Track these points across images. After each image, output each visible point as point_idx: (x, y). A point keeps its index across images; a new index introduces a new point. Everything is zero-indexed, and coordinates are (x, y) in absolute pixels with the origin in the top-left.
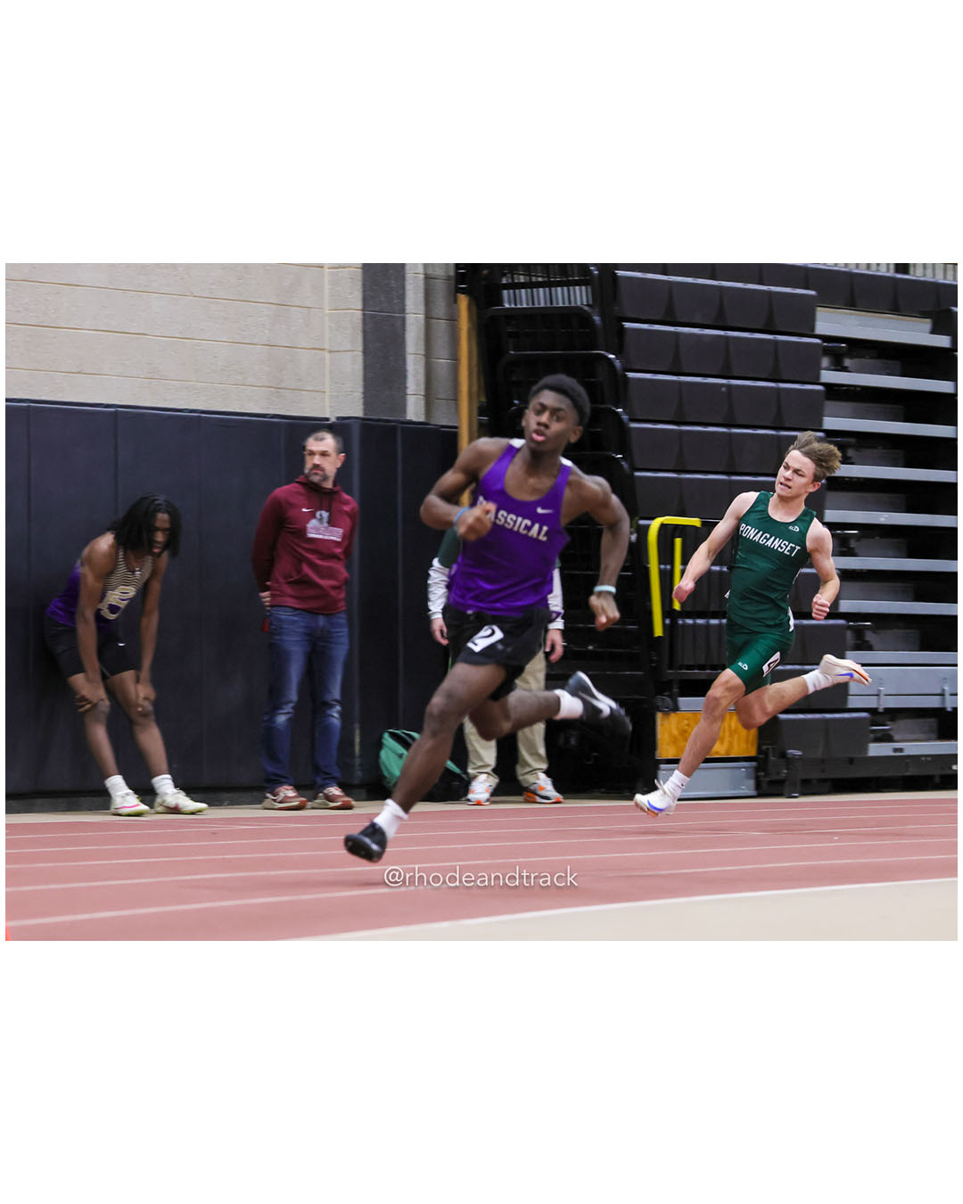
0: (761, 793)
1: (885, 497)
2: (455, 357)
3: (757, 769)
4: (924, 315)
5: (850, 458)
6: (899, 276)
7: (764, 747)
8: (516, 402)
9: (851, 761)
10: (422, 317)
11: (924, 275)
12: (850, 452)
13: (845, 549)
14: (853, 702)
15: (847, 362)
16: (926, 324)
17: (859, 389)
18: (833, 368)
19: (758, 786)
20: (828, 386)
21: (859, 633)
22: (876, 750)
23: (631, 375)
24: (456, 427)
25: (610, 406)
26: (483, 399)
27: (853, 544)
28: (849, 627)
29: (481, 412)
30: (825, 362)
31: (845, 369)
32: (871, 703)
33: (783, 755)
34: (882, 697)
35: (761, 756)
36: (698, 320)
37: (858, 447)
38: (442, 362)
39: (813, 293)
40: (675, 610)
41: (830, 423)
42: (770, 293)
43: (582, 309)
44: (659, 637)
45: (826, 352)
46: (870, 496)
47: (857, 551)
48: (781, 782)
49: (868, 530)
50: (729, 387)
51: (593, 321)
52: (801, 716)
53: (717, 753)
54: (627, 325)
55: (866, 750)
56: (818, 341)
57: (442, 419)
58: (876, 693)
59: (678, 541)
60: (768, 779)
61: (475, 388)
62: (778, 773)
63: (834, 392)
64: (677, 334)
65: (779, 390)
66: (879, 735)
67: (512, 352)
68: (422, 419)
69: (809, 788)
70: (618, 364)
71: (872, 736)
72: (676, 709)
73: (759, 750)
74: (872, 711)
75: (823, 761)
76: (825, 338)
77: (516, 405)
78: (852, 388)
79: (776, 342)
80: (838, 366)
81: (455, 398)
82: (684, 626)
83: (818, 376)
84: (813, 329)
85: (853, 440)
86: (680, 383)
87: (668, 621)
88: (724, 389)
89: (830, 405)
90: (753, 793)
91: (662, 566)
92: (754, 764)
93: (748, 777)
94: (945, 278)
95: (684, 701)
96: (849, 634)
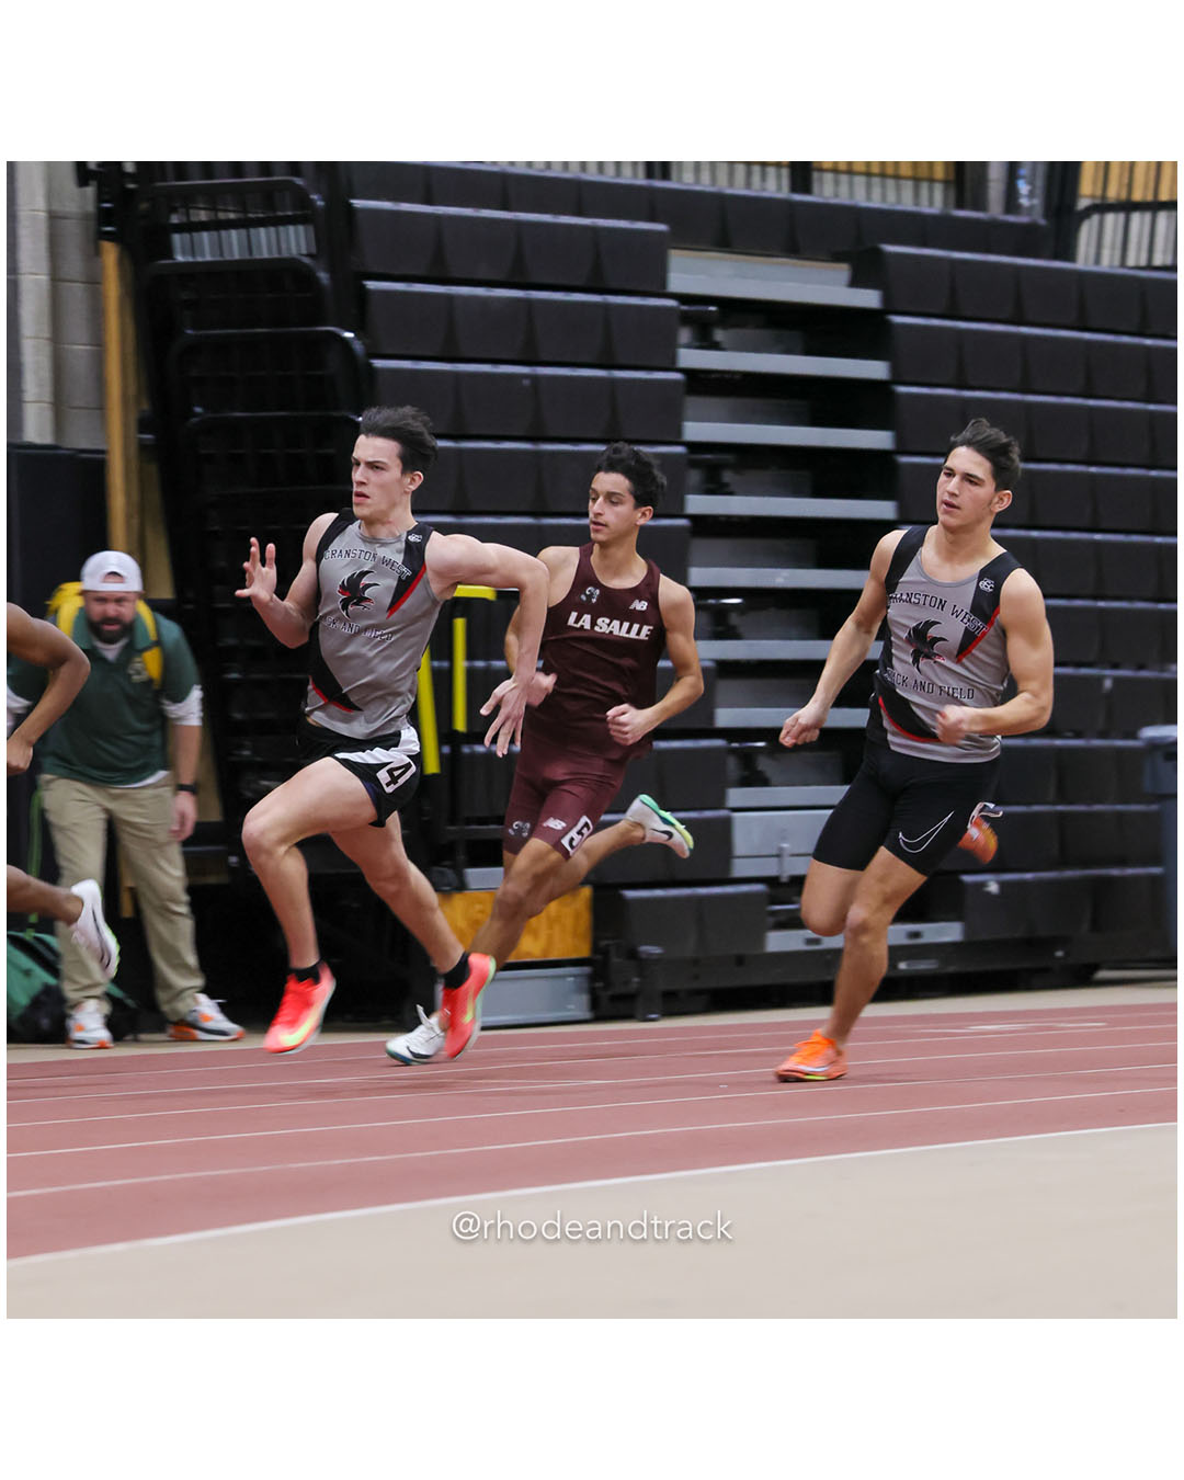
0: (599, 1017)
1: (780, 544)
2: (98, 342)
3: (592, 978)
4: (837, 257)
5: (727, 485)
6: (798, 197)
7: (603, 943)
8: (198, 410)
9: (740, 960)
10: (44, 278)
11: (836, 196)
12: (727, 476)
13: (720, 629)
14: (740, 868)
15: (719, 335)
16: (842, 271)
17: (737, 377)
18: (698, 344)
19: (595, 1004)
20: (691, 374)
21: (747, 758)
22: (779, 941)
23: (378, 363)
24: (102, 452)
25: (344, 413)
26: (146, 406)
27: (734, 619)
28: (734, 751)
29: (143, 426)
30: (685, 335)
31: (716, 346)
32: (769, 869)
33: (633, 954)
34: (787, 860)
35: (599, 957)
36: (481, 275)
37: (738, 468)
38: (79, 349)
39: (661, 227)
40: (456, 732)
41: (695, 431)
42: (594, 230)
43: (299, 261)
44: (434, 775)
45: (686, 319)
46: (759, 543)
47: (742, 630)
48: (629, 998)
49: (757, 598)
50: (535, 379)
51: (317, 280)
52: (659, 893)
53: (529, 954)
54: (371, 285)
55: (761, 941)
56: (671, 303)
57: (80, 439)
58: (774, 852)
59: (460, 624)
60: (610, 993)
61: (132, 390)
62: (627, 983)
63: (700, 382)
64: (450, 298)
65: (613, 382)
66: (782, 918)
67: (189, 332)
68: (48, 440)
69: (675, 1004)
70: (358, 347)
71: (771, 920)
72: (461, 886)
73: (595, 948)
74: (772, 881)
75: (696, 962)
76: (684, 299)
77: (196, 415)
78: (727, 376)
79: (607, 307)
80: (706, 342)
81: (101, 407)
82: (473, 755)
83: (674, 358)
84: (663, 281)
85: (729, 458)
86: (457, 375)
87: (446, 749)
88: (526, 382)
89: (692, 403)
90: (587, 1015)
91: (436, 664)
92: (586, 970)
93: (579, 990)
94: (869, 197)
95: (473, 874)
96: (732, 764)
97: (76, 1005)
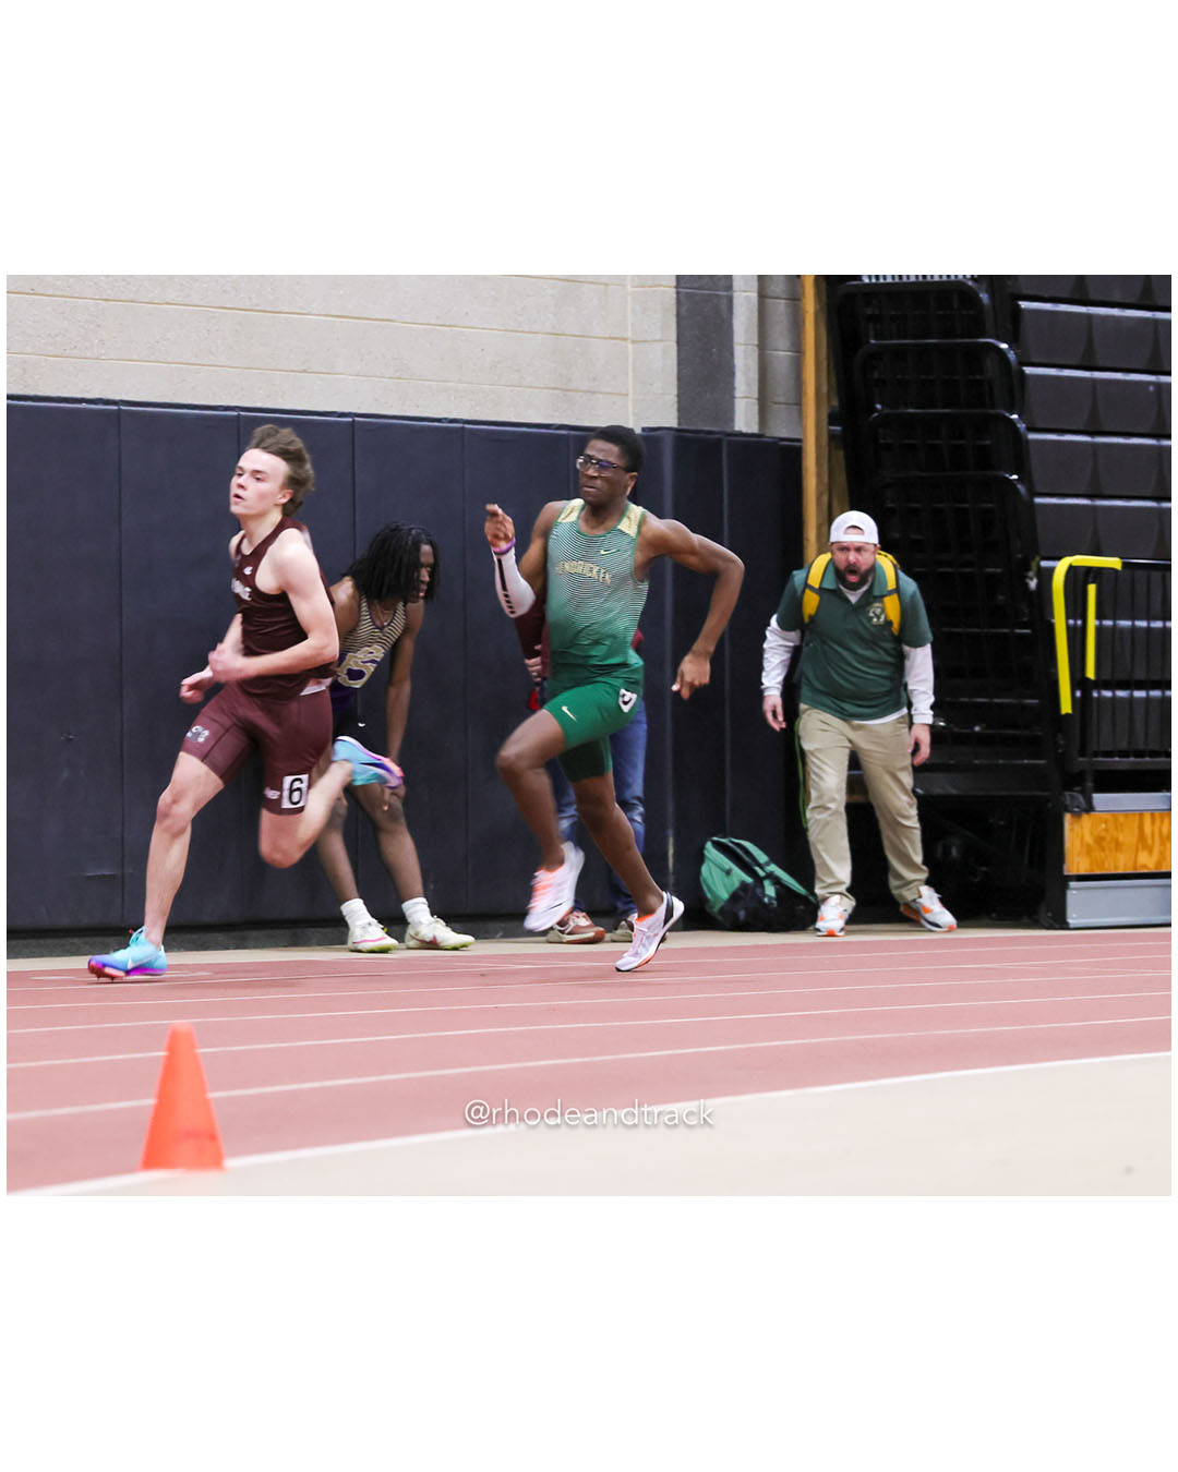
2: (798, 348)
8: (879, 406)
10: (754, 295)
23: (1028, 370)
24: (799, 440)
25: (998, 411)
26: (835, 403)
29: (832, 420)
36: (1117, 298)
38: (781, 354)
40: (1088, 679)
43: (964, 284)
44: (1067, 714)
50: (1159, 386)
51: (980, 300)
53: (1145, 866)
54: (1024, 304)
57: (781, 430)
59: (1092, 589)
61: (825, 389)
64: (1089, 316)
67: (873, 341)
68: (754, 429)
70: (1012, 356)
72: (1090, 808)
77: (876, 410)
81: (799, 403)
82: (1100, 698)
86: (1094, 381)
87: (1078, 694)
88: (1151, 388)
91: (1071, 622)
95: (1099, 799)
97: (825, 899)
